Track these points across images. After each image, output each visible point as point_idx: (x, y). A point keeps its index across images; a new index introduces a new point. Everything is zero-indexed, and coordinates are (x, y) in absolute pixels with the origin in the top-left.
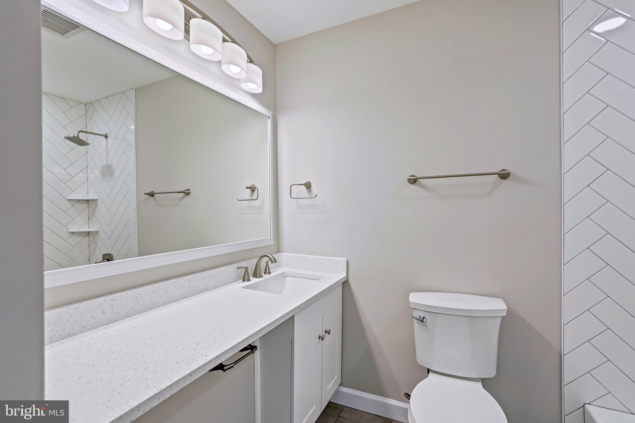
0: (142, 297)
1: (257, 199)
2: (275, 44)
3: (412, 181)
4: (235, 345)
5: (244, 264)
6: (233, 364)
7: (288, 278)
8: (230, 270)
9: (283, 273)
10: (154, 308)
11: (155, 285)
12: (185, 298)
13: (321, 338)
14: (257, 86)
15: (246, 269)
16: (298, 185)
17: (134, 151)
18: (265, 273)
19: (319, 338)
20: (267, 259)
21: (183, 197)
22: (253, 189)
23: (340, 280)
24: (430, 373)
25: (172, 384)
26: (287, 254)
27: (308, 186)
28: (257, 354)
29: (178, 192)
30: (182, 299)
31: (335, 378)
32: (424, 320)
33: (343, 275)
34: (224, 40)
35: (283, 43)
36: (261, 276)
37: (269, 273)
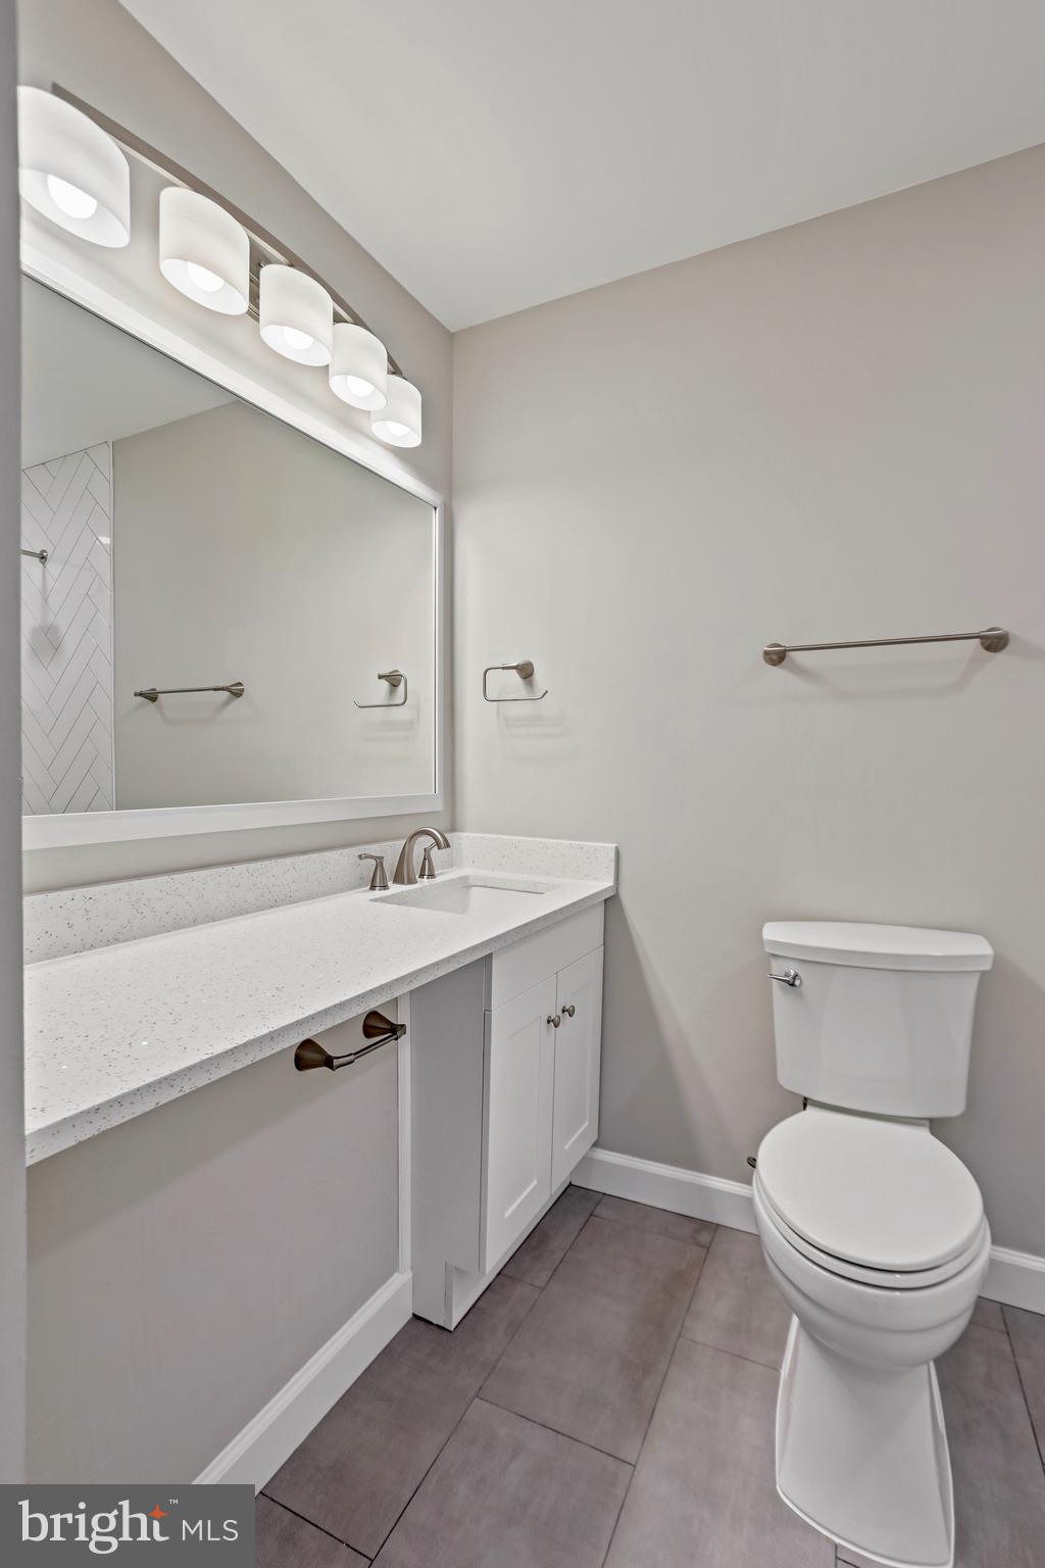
0: (149, 900)
1: (404, 703)
2: (452, 331)
3: (775, 657)
4: (363, 994)
5: (374, 849)
6: (352, 1057)
7: (474, 891)
8: (342, 861)
9: (465, 879)
10: (175, 929)
11: (178, 877)
12: (241, 914)
13: (553, 1022)
14: (408, 429)
15: (379, 860)
16: (503, 668)
17: (109, 592)
18: (422, 876)
19: (549, 1022)
20: (427, 841)
21: (227, 703)
22: (393, 680)
23: (598, 893)
24: (808, 1107)
25: (235, 1048)
26: (473, 835)
27: (526, 671)
28: (405, 1043)
29: (215, 690)
30: (234, 915)
31: (584, 1126)
32: (797, 982)
33: (609, 882)
34: (337, 319)
35: (471, 328)
36: (411, 881)
37: (432, 876)
